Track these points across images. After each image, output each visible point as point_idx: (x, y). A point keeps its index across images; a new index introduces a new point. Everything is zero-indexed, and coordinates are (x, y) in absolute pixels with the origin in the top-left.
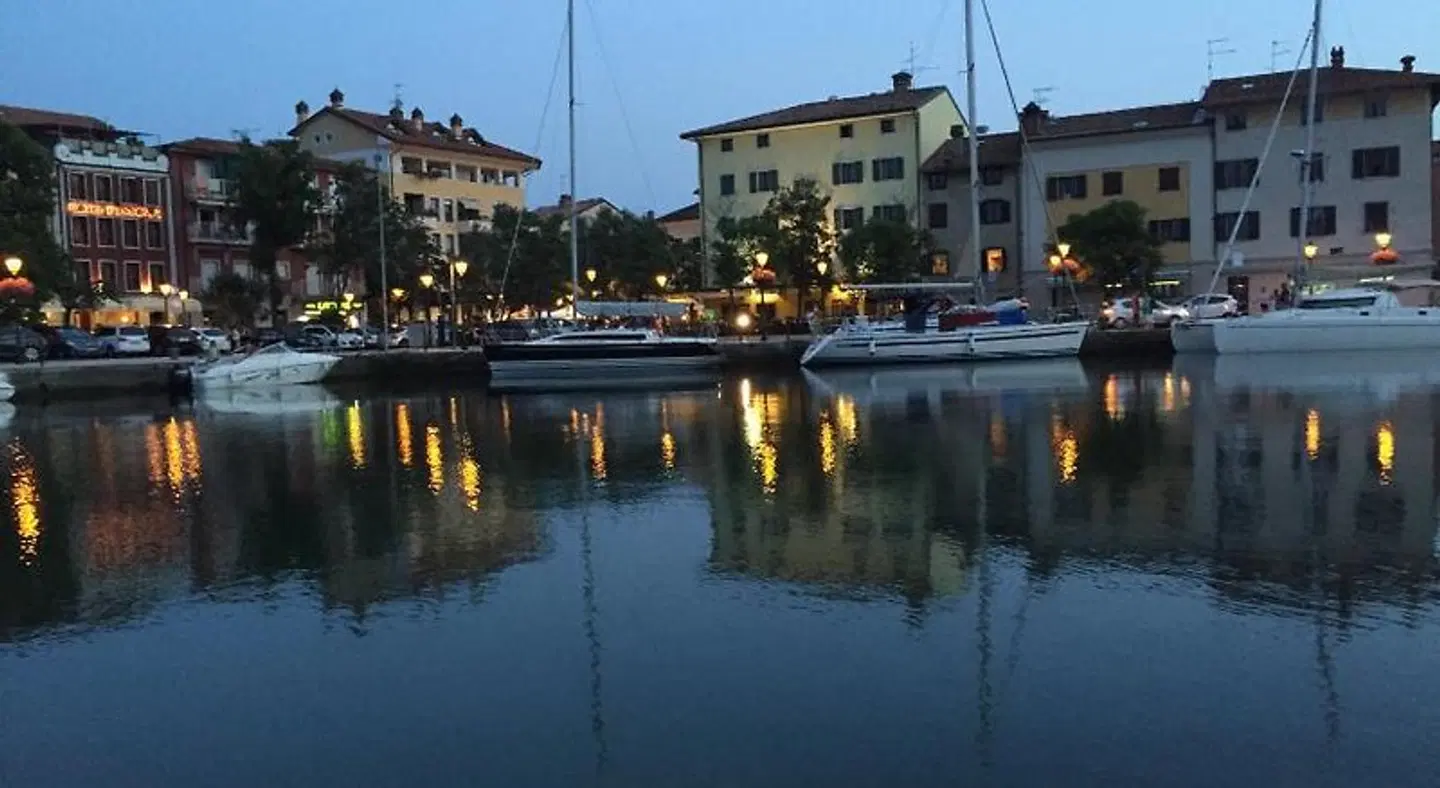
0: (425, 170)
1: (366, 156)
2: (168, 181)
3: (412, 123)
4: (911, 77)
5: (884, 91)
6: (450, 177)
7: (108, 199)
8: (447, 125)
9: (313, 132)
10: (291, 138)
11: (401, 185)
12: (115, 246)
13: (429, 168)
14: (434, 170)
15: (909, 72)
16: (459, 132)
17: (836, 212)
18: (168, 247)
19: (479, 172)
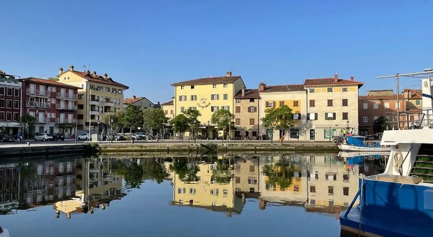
0: (96, 88)
1: (79, 84)
2: (21, 89)
6: (103, 90)
7: (3, 94)
8: (103, 77)
9: (64, 76)
12: (4, 108)
14: (99, 88)
16: (106, 78)
18: (20, 108)
19: (111, 89)
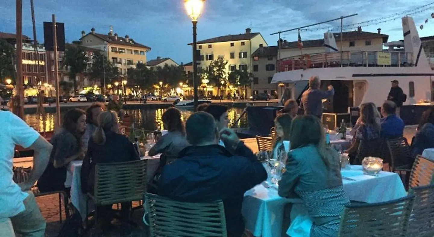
0: (118, 50)
1: (101, 47)
2: (46, 54)
3: (114, 37)
4: (251, 29)
5: (243, 33)
6: (125, 52)
7: (29, 59)
8: (124, 37)
9: (86, 39)
10: (80, 41)
11: (111, 55)
12: (31, 72)
13: (119, 50)
14: (120, 50)
15: (250, 28)
16: (127, 40)
17: (229, 66)
18: (46, 72)
19: (133, 51)
